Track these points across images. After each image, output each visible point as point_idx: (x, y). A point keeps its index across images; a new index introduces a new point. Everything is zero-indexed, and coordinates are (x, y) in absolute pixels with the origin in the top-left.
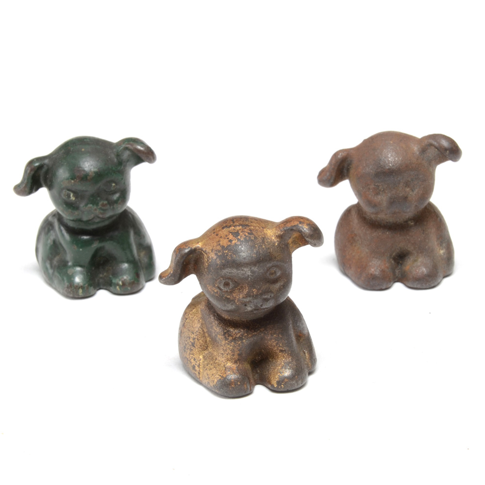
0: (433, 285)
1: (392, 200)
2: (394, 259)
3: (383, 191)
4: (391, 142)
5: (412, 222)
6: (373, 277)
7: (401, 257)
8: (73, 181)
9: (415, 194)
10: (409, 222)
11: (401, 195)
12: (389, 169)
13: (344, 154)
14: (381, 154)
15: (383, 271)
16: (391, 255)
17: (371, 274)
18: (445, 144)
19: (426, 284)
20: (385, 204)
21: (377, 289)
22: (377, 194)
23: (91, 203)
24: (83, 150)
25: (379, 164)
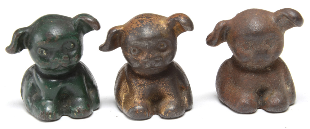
0: (284, 110)
1: (258, 53)
2: (257, 93)
3: (251, 47)
4: (256, 14)
5: (269, 68)
6: (245, 105)
7: (262, 92)
8: (45, 42)
9: (273, 49)
10: (268, 68)
11: (263, 49)
12: (255, 32)
13: (224, 24)
14: (250, 22)
15: (251, 101)
16: (255, 90)
17: (243, 103)
18: (293, 14)
19: (280, 109)
20: (252, 55)
21: (247, 113)
22: (247, 49)
23: (57, 57)
24: (52, 22)
25: (249, 28)
